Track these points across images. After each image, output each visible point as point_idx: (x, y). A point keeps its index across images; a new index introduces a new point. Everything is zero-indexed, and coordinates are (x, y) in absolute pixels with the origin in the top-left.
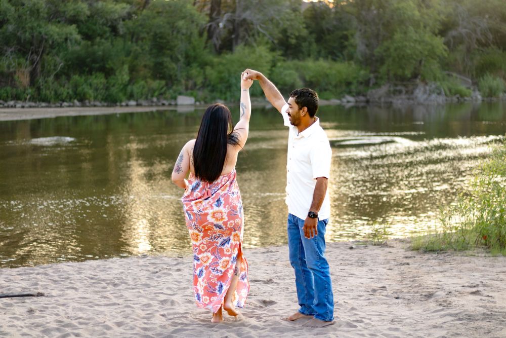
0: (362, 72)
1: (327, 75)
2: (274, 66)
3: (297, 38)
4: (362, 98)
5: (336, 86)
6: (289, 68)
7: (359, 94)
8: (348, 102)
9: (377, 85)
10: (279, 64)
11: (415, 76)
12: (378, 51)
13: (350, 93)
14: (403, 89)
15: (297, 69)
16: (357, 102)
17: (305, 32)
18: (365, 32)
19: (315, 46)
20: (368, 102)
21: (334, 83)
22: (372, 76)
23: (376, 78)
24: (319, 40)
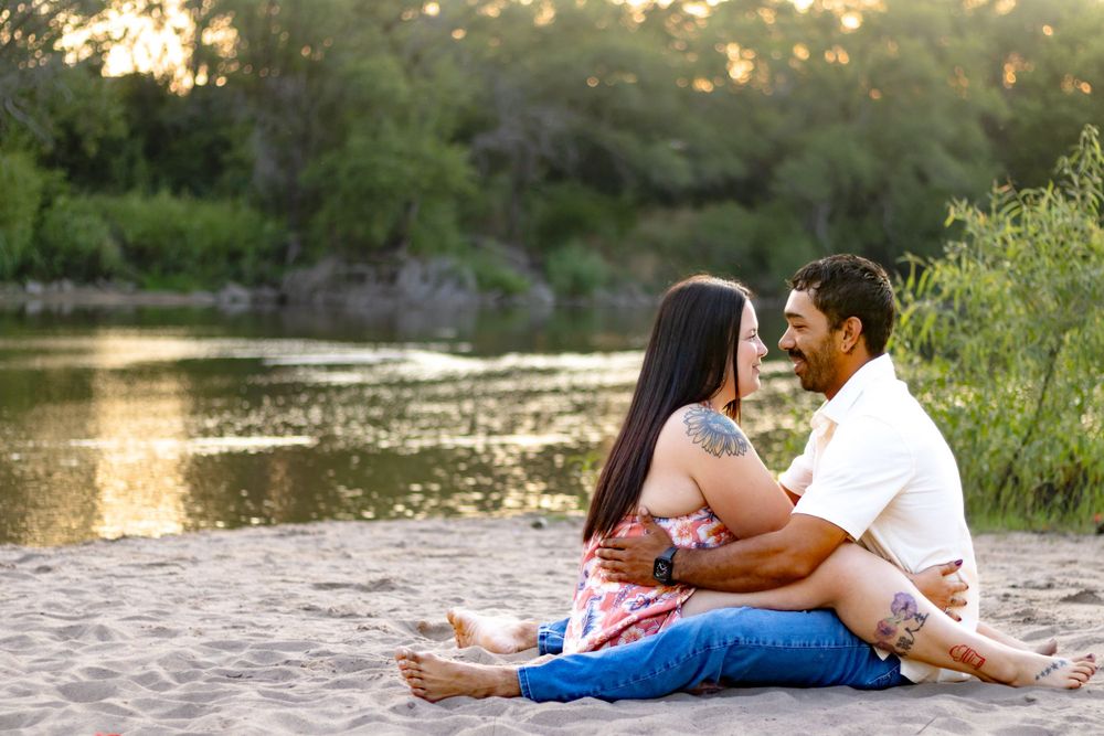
0: (270, 227)
1: (180, 234)
2: (46, 204)
3: (101, 142)
4: (267, 292)
5: (203, 260)
6: (84, 213)
7: (259, 281)
8: (235, 300)
9: (305, 260)
10: (61, 201)
11: (396, 241)
12: (308, 175)
13: (238, 278)
14: (370, 272)
15: (105, 216)
16: (255, 301)
17: (120, 129)
18: (275, 130)
19: (142, 166)
20: (282, 301)
21: (197, 251)
22: (292, 237)
23: (304, 243)
24: (152, 152)
